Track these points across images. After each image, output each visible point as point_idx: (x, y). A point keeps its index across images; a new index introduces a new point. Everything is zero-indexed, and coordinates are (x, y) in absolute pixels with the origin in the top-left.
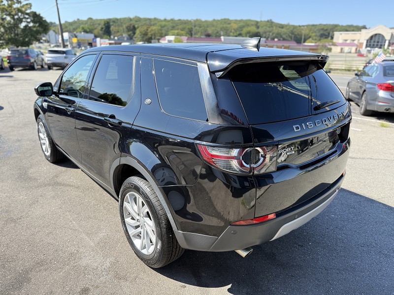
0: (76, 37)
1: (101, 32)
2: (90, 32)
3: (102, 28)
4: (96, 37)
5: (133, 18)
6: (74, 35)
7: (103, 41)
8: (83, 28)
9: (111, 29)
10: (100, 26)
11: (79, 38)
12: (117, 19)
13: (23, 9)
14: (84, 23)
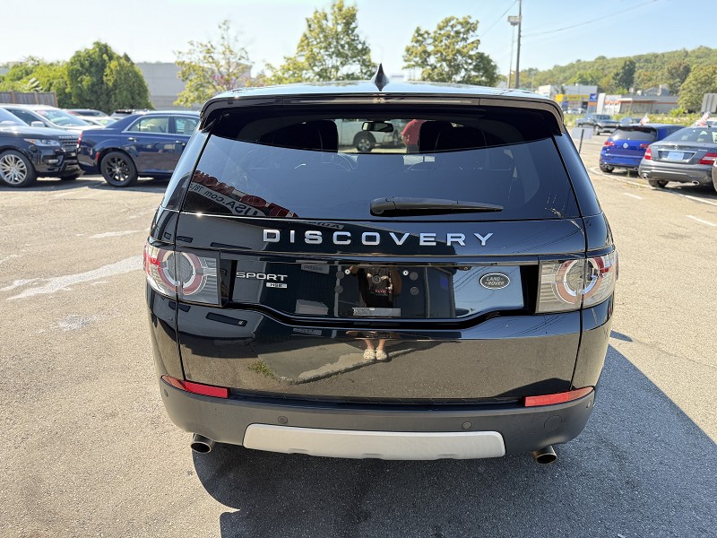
0: (563, 92)
1: (612, 82)
2: (593, 82)
3: (617, 74)
4: (600, 90)
5: (694, 52)
6: (560, 90)
7: (609, 98)
8: (581, 77)
9: (636, 75)
10: (615, 71)
11: (567, 94)
12: (656, 56)
13: (465, 50)
14: (588, 66)
